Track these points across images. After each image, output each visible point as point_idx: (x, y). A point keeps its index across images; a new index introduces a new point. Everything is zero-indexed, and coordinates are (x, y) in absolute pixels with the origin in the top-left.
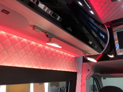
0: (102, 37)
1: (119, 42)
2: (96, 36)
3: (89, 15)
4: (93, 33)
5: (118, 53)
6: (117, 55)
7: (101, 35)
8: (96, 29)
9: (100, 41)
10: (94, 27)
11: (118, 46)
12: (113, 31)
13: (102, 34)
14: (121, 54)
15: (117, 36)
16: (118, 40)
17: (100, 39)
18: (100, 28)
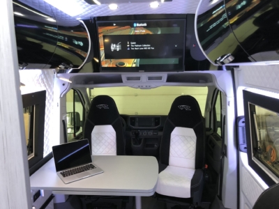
1: (105, 49)
5: (103, 64)
6: (102, 66)
11: (104, 55)
14: (106, 66)
15: (102, 40)
16: (104, 47)
18: (72, 33)
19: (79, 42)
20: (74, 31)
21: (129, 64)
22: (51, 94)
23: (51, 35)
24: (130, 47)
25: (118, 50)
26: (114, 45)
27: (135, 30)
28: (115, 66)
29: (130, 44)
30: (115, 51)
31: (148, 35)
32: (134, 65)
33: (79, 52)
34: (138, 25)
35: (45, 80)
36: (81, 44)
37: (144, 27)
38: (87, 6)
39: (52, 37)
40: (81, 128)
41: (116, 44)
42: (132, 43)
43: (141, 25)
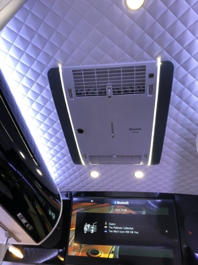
0: (51, 217)
1: (76, 230)
2: (41, 213)
4: (37, 207)
5: (70, 251)
6: (68, 254)
7: (50, 213)
8: (43, 202)
9: (46, 224)
10: (40, 198)
11: (73, 237)
12: (73, 209)
13: (52, 211)
14: (74, 254)
15: (75, 218)
16: (76, 227)
17: (47, 220)
19: (53, 214)
21: (105, 253)
24: (108, 229)
25: (92, 231)
26: (89, 226)
27: (115, 208)
28: (85, 255)
29: (108, 225)
30: (89, 233)
31: (130, 215)
32: (111, 256)
34: (118, 203)
37: (126, 205)
41: (91, 224)
42: (110, 224)
43: (122, 203)
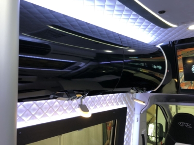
1: (184, 71)
3: (125, 55)
5: (183, 86)
6: (181, 88)
7: (155, 67)
11: (183, 77)
15: (182, 63)
16: (184, 69)
18: (152, 59)
19: (158, 66)
20: (153, 57)
22: (132, 109)
23: (134, 64)
33: (158, 75)
35: (126, 98)
36: (160, 67)
38: (163, 32)
39: (134, 66)
40: (164, 139)
